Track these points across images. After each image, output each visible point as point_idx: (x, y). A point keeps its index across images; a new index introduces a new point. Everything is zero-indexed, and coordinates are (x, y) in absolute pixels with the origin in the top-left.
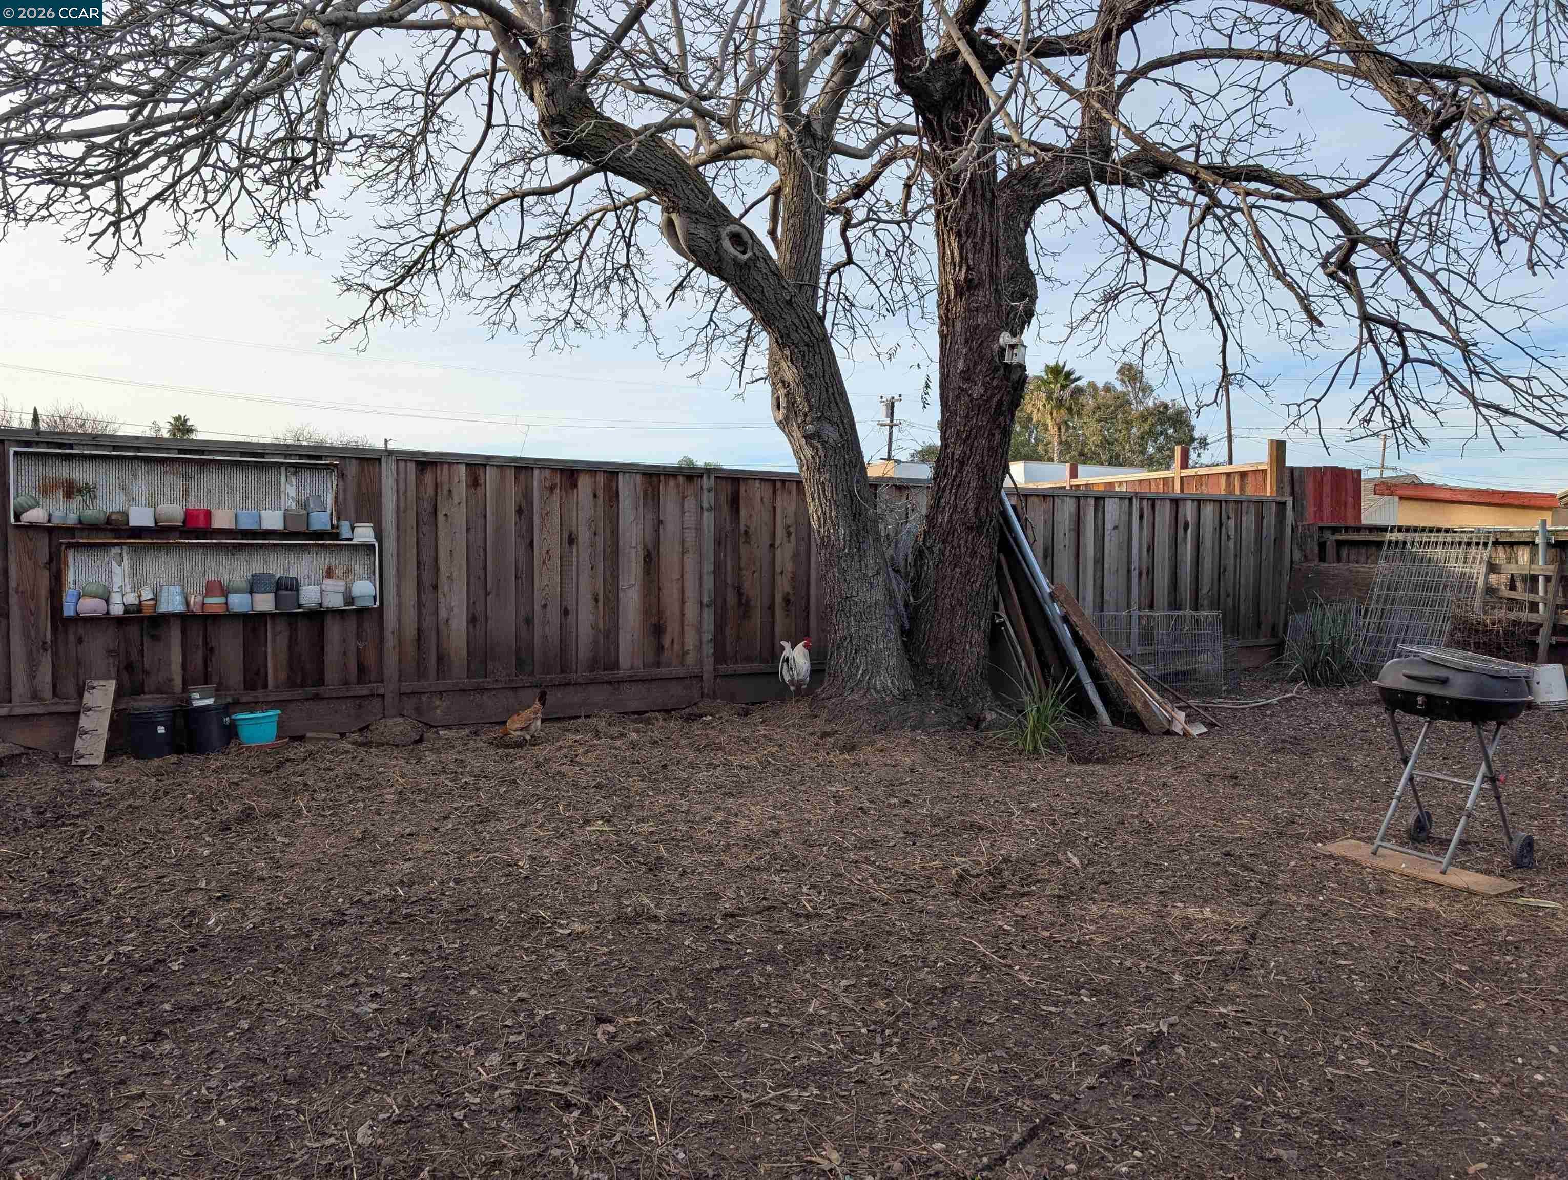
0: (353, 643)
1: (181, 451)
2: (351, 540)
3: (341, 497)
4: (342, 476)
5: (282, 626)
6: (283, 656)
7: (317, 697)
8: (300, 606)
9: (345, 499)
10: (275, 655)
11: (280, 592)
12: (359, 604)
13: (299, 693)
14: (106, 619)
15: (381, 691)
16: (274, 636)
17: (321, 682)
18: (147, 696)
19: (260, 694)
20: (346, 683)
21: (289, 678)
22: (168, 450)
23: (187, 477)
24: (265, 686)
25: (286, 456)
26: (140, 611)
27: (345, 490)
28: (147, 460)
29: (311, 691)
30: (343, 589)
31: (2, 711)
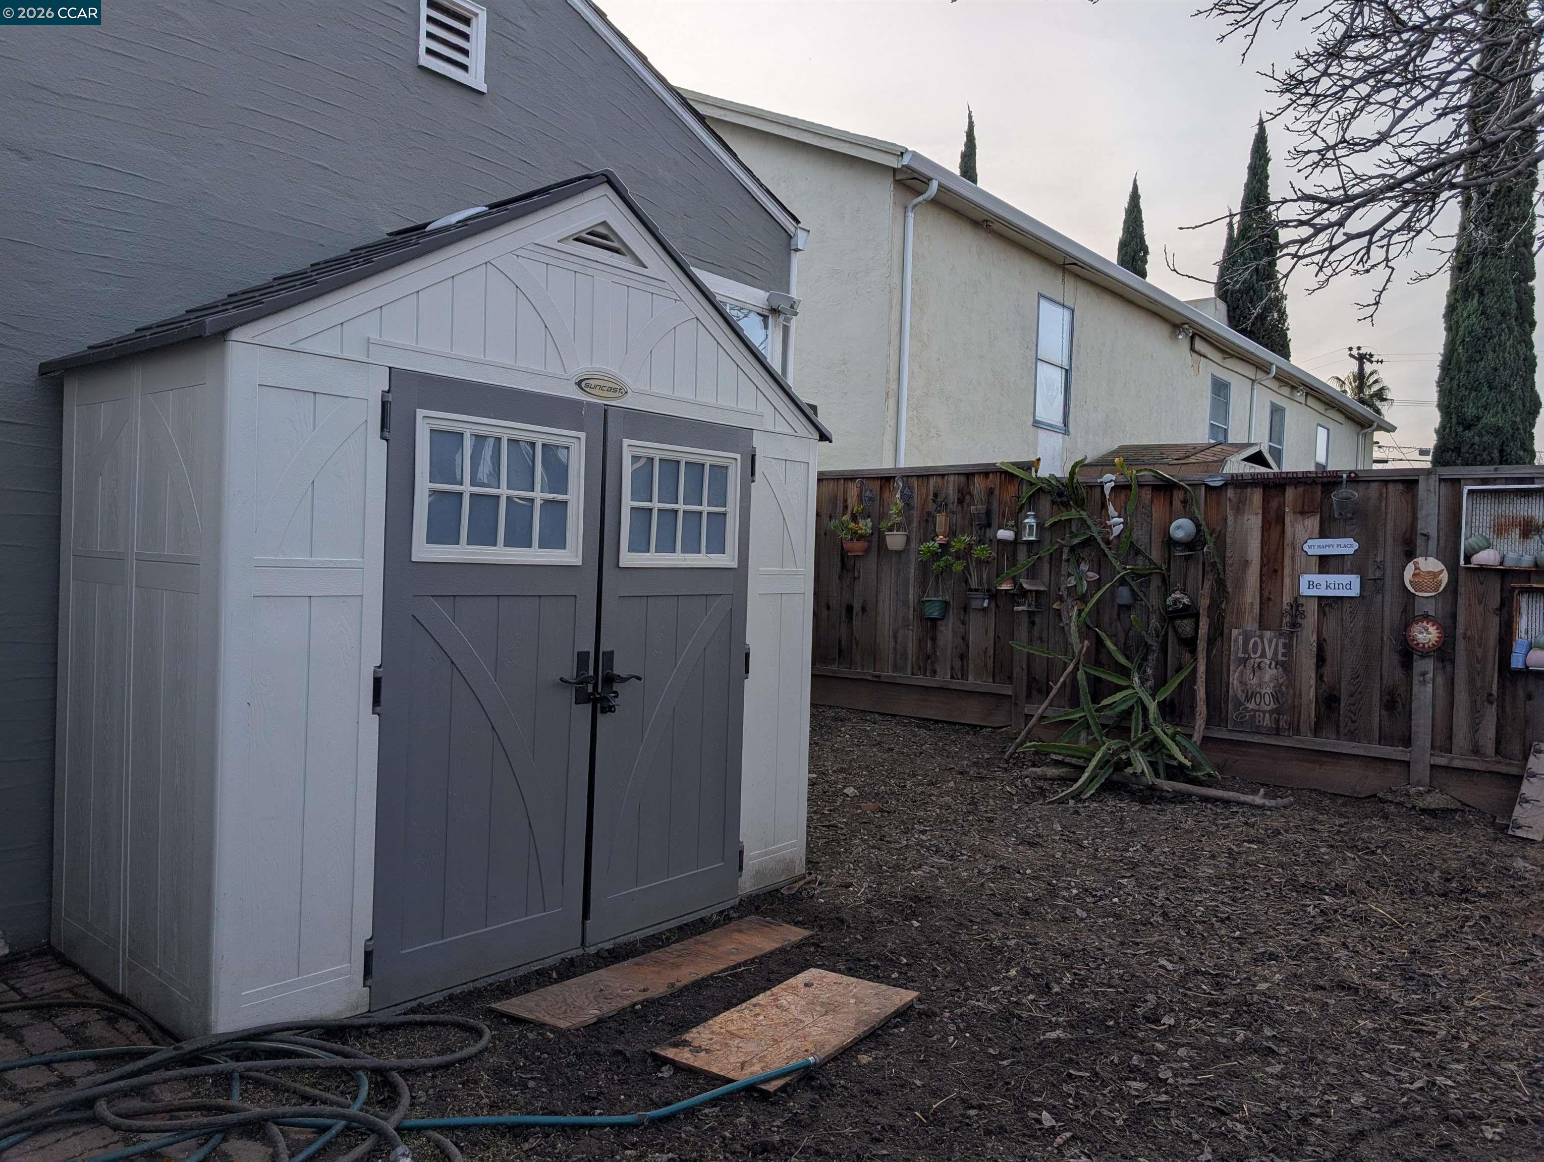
31: (1442, 761)
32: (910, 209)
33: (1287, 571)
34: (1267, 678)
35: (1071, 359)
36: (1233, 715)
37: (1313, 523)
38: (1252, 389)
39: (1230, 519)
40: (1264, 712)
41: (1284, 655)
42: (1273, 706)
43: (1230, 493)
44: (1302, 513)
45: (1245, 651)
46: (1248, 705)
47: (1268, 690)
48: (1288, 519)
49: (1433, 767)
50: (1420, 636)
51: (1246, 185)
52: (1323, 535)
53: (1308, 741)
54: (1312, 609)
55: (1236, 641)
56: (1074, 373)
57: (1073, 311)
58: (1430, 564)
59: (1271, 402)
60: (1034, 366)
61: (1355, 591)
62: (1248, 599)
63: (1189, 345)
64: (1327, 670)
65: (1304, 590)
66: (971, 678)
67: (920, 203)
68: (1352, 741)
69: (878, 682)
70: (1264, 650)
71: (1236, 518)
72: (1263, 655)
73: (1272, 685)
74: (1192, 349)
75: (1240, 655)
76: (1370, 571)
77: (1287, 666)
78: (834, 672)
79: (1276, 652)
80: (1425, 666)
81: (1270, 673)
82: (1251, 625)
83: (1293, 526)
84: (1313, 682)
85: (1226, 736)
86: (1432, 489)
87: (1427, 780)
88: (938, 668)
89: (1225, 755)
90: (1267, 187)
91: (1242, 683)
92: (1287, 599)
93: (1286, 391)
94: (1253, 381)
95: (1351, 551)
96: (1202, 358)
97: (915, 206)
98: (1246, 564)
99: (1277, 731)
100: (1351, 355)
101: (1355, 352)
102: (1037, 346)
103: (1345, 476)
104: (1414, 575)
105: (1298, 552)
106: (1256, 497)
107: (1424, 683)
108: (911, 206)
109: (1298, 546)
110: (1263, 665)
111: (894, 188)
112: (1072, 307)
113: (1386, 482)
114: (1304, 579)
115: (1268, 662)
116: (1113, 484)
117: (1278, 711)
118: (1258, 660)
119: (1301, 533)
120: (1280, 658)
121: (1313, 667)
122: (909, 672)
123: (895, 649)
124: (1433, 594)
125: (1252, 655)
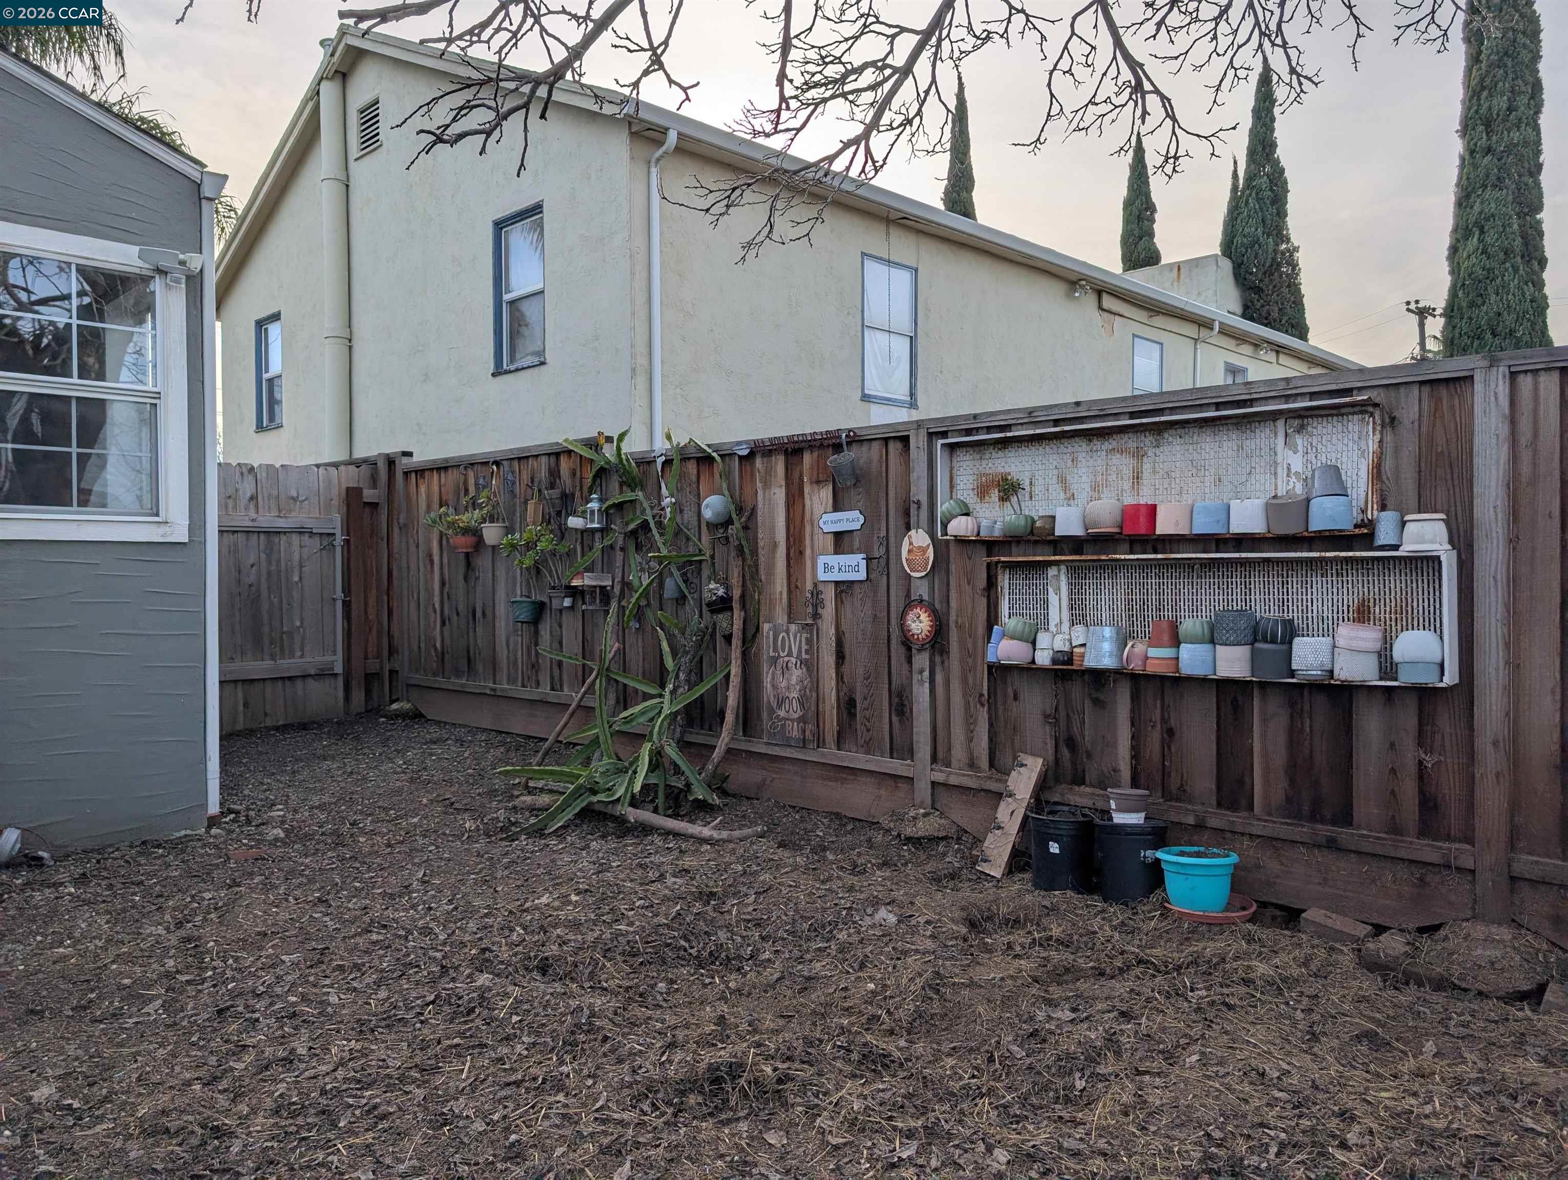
0: (1410, 753)
1: (1132, 415)
2: (1396, 547)
3: (1388, 465)
4: (1391, 422)
5: (1276, 705)
6: (1280, 757)
7: (1332, 845)
8: (1292, 673)
9: (1397, 469)
10: (1265, 755)
11: (1257, 645)
12: (1406, 678)
13: (1302, 831)
14: (1030, 670)
15: (1468, 863)
16: (1264, 721)
17: (1345, 817)
18: (1089, 790)
19: (1237, 819)
20: (1395, 829)
21: (1289, 800)
22: (1116, 415)
23: (1139, 455)
24: (1251, 807)
25: (1287, 398)
26: (1070, 661)
27: (1397, 451)
28: (1089, 435)
29: (1324, 830)
30: (1378, 646)
31: (939, 777)
32: (653, 164)
33: (808, 552)
34: (794, 680)
35: (916, 324)
36: (766, 723)
37: (826, 493)
38: (1196, 349)
39: (760, 493)
40: (793, 720)
41: (807, 652)
42: (800, 713)
43: (759, 462)
44: (818, 482)
45: (775, 650)
46: (779, 713)
47: (794, 694)
48: (807, 489)
49: (934, 784)
50: (913, 625)
51: (1251, 130)
52: (836, 508)
53: (831, 754)
54: (829, 595)
55: (768, 637)
56: (921, 341)
57: (916, 270)
58: (919, 538)
59: (1226, 363)
60: (860, 334)
61: (862, 575)
62: (778, 589)
63: (1096, 304)
64: (846, 669)
65: (822, 576)
66: (565, 689)
67: (662, 156)
68: (868, 753)
69: (496, 696)
70: (790, 647)
71: (764, 490)
72: (790, 654)
73: (798, 688)
74: (1101, 308)
75: (772, 654)
76: (876, 547)
77: (811, 666)
78: (463, 685)
79: (800, 651)
80: (922, 660)
81: (796, 674)
82: (781, 618)
83: (811, 500)
84: (833, 683)
85: (763, 749)
86: (921, 445)
87: (928, 801)
88: (541, 678)
89: (764, 773)
90: (1272, 130)
91: (774, 686)
92: (809, 586)
93: (1247, 349)
94: (1196, 340)
95: (857, 526)
96: (1117, 317)
97: (658, 160)
98: (775, 545)
99: (803, 744)
100: (1408, 310)
101: (1413, 306)
102: (863, 311)
103: (844, 435)
104: (909, 551)
105: (816, 529)
106: (779, 464)
107: (921, 682)
108: (653, 160)
109: (816, 523)
110: (790, 665)
111: (631, 141)
112: (915, 266)
113: (886, 440)
114: (822, 560)
115: (794, 660)
116: (663, 458)
117: (803, 720)
118: (786, 659)
119: (818, 509)
120: (804, 656)
121: (833, 666)
122: (520, 684)
123: (508, 658)
124: (923, 574)
125: (782, 654)
